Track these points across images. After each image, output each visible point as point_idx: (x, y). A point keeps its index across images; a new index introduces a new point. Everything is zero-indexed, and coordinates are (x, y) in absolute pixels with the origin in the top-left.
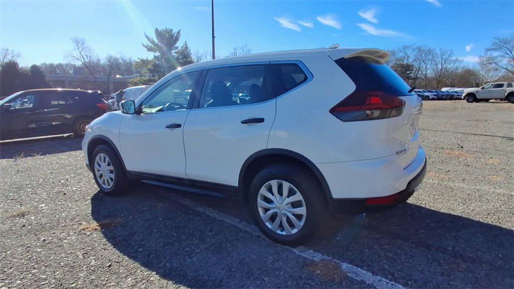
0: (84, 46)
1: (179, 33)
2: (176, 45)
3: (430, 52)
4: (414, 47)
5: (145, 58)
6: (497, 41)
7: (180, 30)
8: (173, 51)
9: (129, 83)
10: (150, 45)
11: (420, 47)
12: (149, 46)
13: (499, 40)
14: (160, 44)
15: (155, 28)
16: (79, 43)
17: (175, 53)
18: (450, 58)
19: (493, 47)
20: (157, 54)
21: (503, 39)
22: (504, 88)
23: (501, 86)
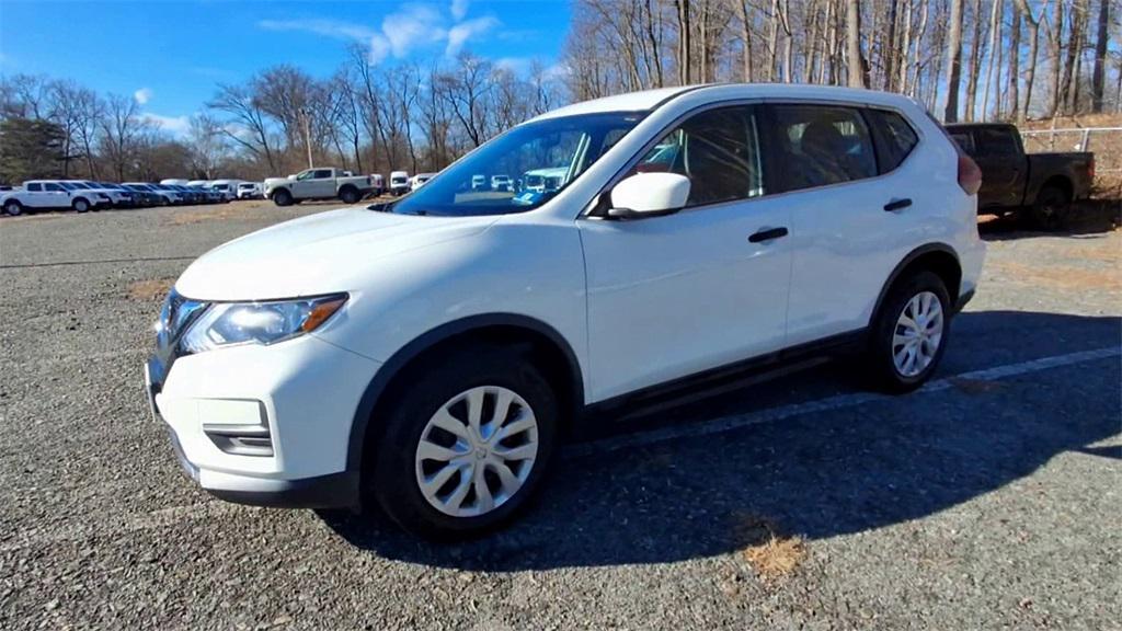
3: (85, 97)
4: (46, 83)
6: (223, 91)
11: (60, 82)
13: (225, 88)
18: (134, 117)
19: (216, 101)
21: (232, 88)
22: (333, 178)
23: (326, 174)
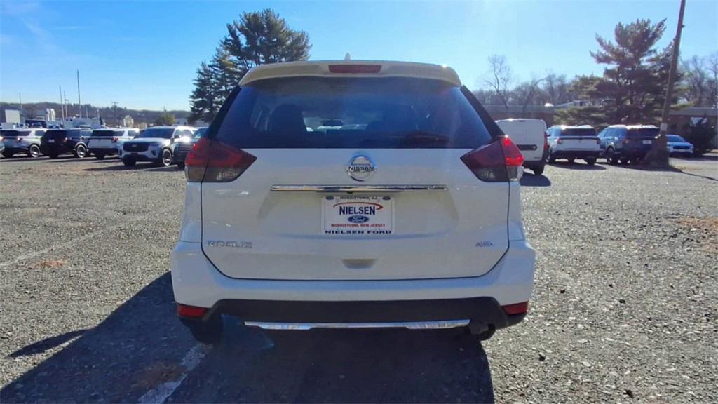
0: (503, 66)
1: (661, 24)
2: (652, 48)
5: (588, 75)
7: (664, 20)
8: (645, 58)
9: (555, 114)
10: (604, 52)
12: (602, 54)
14: (621, 48)
15: (617, 23)
16: (497, 62)
17: (648, 61)
20: (613, 66)
